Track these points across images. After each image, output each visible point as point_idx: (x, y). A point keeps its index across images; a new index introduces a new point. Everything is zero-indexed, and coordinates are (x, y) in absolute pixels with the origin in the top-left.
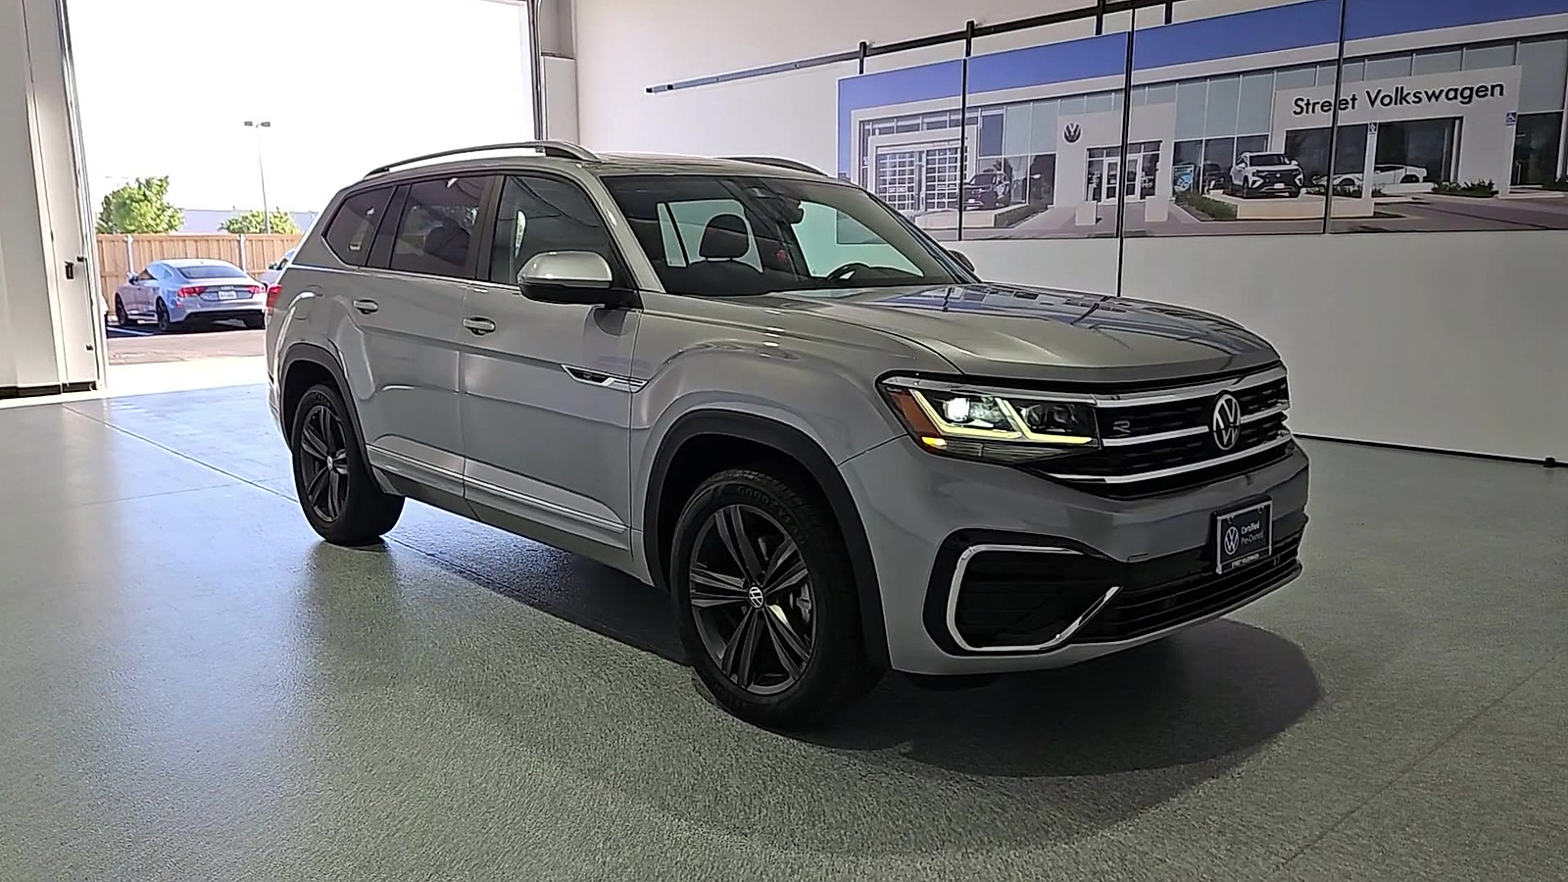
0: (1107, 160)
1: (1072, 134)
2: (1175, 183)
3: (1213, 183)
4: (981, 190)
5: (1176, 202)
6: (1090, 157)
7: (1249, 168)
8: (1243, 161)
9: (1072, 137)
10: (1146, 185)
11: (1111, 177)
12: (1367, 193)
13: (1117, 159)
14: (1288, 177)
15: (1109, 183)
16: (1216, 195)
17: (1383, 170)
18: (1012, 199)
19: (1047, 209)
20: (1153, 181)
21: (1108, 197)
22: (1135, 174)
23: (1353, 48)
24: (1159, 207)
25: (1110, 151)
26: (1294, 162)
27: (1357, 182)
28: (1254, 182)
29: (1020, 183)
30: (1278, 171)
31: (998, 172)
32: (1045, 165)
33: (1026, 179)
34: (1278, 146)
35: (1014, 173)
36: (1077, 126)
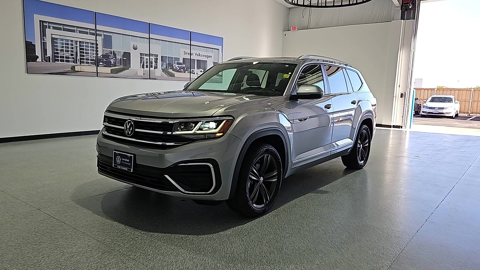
0: (145, 57)
1: (135, 47)
2: (162, 66)
3: (170, 67)
4: (105, 60)
5: (163, 71)
6: (141, 55)
7: (176, 65)
8: (175, 63)
9: (135, 49)
10: (155, 66)
11: (147, 62)
12: (196, 73)
13: (148, 58)
14: (183, 68)
15: (146, 64)
16: (171, 70)
17: (198, 69)
18: (117, 65)
19: (129, 69)
20: (157, 65)
21: (146, 68)
22: (152, 62)
23: (193, 43)
24: (159, 72)
25: (146, 55)
26: (184, 65)
27: (194, 71)
28: (178, 68)
29: (119, 60)
30: (182, 67)
31: (111, 55)
32: (127, 55)
33: (121, 59)
34: (181, 61)
35: (117, 56)
36: (136, 46)
